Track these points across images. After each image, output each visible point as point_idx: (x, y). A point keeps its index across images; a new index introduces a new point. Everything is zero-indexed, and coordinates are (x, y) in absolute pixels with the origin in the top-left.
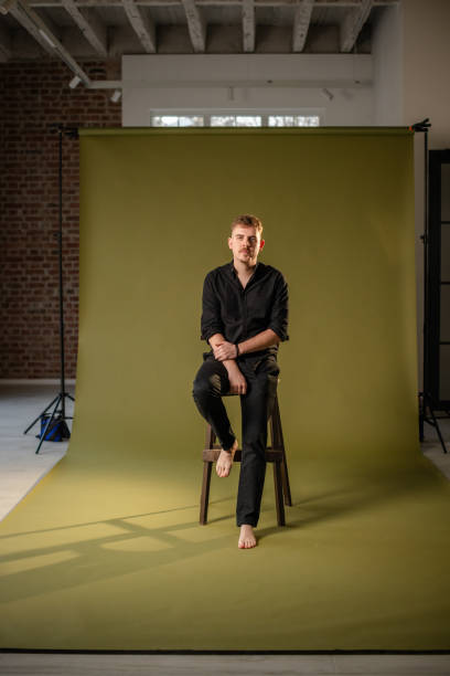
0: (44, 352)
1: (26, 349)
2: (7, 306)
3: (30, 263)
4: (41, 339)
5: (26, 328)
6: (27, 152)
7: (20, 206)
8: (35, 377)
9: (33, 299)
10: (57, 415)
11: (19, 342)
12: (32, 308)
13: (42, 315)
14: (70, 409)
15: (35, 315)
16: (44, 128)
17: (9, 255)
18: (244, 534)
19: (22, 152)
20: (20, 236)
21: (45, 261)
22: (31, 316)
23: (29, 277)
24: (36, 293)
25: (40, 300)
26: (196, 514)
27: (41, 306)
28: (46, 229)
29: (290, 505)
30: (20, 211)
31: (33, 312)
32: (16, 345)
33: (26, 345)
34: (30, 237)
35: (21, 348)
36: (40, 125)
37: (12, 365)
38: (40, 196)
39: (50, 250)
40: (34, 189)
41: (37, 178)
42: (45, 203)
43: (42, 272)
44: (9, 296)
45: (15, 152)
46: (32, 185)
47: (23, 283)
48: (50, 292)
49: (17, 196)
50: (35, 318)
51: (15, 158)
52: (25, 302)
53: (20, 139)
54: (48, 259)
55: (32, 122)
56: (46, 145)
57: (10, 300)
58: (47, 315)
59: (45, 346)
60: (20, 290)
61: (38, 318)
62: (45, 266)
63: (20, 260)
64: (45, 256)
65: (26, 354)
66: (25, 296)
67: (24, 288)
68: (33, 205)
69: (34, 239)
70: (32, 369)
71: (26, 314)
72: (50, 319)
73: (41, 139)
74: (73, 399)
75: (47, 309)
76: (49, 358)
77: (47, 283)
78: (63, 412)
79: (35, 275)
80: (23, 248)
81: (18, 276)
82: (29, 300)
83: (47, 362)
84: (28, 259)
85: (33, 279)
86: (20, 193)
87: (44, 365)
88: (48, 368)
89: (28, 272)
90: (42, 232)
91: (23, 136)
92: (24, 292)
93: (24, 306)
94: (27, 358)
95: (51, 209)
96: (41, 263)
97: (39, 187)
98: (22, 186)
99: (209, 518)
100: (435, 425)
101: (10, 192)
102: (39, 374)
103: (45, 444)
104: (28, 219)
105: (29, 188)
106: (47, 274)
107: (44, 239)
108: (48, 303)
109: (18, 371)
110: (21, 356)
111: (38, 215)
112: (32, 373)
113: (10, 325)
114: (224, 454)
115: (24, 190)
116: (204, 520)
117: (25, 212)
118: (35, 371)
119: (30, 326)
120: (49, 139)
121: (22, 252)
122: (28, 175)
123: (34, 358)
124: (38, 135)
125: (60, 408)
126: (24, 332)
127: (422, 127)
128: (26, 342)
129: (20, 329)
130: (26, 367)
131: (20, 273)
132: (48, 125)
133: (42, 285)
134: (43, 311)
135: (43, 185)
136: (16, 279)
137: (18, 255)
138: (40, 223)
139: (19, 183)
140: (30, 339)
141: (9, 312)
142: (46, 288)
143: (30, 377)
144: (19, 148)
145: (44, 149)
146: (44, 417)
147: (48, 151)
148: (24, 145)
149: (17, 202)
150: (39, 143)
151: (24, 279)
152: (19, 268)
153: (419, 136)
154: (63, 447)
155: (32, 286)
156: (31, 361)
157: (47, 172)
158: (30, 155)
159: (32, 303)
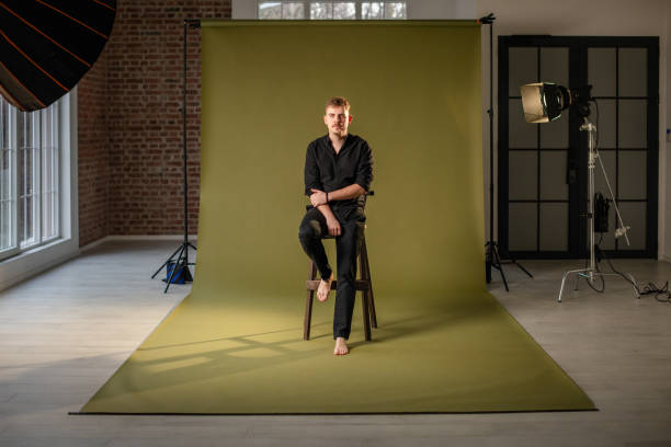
0: (161, 211)
1: (145, 208)
2: (128, 170)
3: (149, 132)
4: (159, 199)
5: (145, 190)
6: (148, 33)
7: (141, 81)
8: (153, 234)
9: (152, 164)
10: (181, 261)
11: (139, 202)
12: (150, 172)
13: (159, 178)
14: (192, 257)
15: (154, 178)
16: (162, 12)
17: (130, 124)
18: (339, 344)
19: (142, 34)
20: (140, 108)
21: (162, 131)
22: (150, 179)
23: (148, 144)
24: (154, 158)
25: (158, 164)
26: (301, 333)
27: (158, 169)
28: (164, 102)
29: (376, 327)
30: (141, 86)
31: (152, 175)
32: (136, 205)
33: (146, 205)
34: (150, 109)
35: (140, 207)
36: (159, 10)
37: (132, 223)
38: (159, 72)
39: (167, 121)
40: (154, 66)
41: (156, 57)
42: (163, 79)
43: (160, 140)
44: (131, 161)
45: (137, 34)
46: (152, 63)
47: (143, 150)
48: (167, 158)
49: (137, 72)
50: (153, 181)
51: (137, 39)
52: (145, 166)
53: (140, 22)
54: (166, 128)
55: (151, 7)
56: (165, 28)
57: (130, 164)
58: (164, 178)
59: (162, 205)
60: (140, 156)
61: (156, 181)
62: (163, 134)
63: (141, 129)
64: (162, 125)
65: (145, 213)
66: (145, 161)
67: (144, 154)
68: (152, 81)
69: (153, 111)
70: (151, 226)
71: (145, 177)
72: (167, 182)
73: (160, 22)
74: (195, 249)
75: (164, 173)
76: (167, 217)
77: (164, 150)
78: (186, 259)
79: (154, 143)
80: (143, 118)
81: (139, 144)
82: (148, 164)
83: (164, 220)
84: (147, 128)
85: (153, 146)
86: (140, 69)
87: (161, 223)
88: (164, 225)
89: (147, 140)
90: (160, 105)
91: (144, 20)
92: (143, 158)
93: (144, 170)
94: (146, 216)
95: (168, 84)
96: (159, 132)
97: (158, 64)
98: (143, 63)
99: (311, 335)
100: (499, 268)
101: (132, 69)
102: (156, 231)
103: (172, 285)
104: (147, 93)
105: (149, 65)
106: (164, 141)
107: (162, 110)
108: (165, 167)
109: (137, 228)
110: (141, 214)
111: (157, 89)
112: (150, 230)
113: (131, 187)
114: (323, 283)
115: (144, 67)
116: (307, 336)
117: (144, 87)
118: (154, 228)
119: (148, 187)
120: (167, 22)
121: (143, 122)
122: (148, 54)
123: (152, 216)
124: (157, 19)
125: (183, 255)
126: (144, 194)
127: (488, 20)
128: (145, 202)
129: (140, 190)
130: (145, 225)
131: (140, 140)
132: (167, 10)
133: (160, 152)
134: (161, 175)
135: (162, 62)
136: (136, 146)
137: (139, 125)
138: (158, 96)
139: (140, 61)
140: (148, 199)
141: (130, 175)
142: (164, 153)
143: (149, 234)
144: (140, 30)
145: (162, 31)
146: (169, 263)
147: (166, 33)
148: (145, 28)
149: (137, 78)
150: (157, 26)
151: (144, 146)
152: (139, 137)
153: (485, 28)
154: (186, 288)
155: (151, 152)
156: (150, 219)
157: (164, 52)
158: (149, 37)
159: (150, 168)
